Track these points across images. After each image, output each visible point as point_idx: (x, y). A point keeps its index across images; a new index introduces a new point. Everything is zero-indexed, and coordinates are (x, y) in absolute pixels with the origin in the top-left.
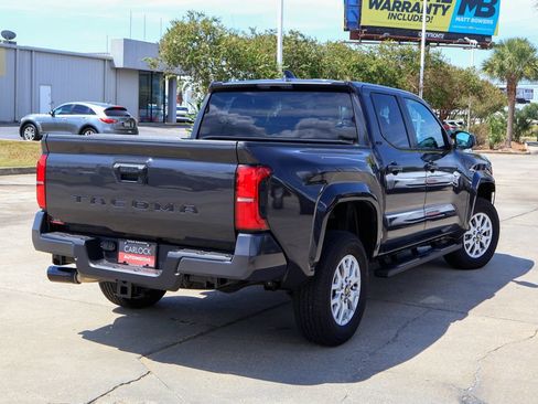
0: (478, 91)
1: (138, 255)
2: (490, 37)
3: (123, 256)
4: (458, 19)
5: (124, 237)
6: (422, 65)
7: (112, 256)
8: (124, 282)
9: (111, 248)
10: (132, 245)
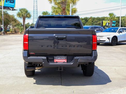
0: (15, 20)
1: (61, 59)
2: (14, 8)
3: (55, 61)
4: (6, 3)
5: (56, 55)
6: (3, 14)
7: (53, 61)
8: (61, 67)
9: (52, 58)
10: (59, 57)
